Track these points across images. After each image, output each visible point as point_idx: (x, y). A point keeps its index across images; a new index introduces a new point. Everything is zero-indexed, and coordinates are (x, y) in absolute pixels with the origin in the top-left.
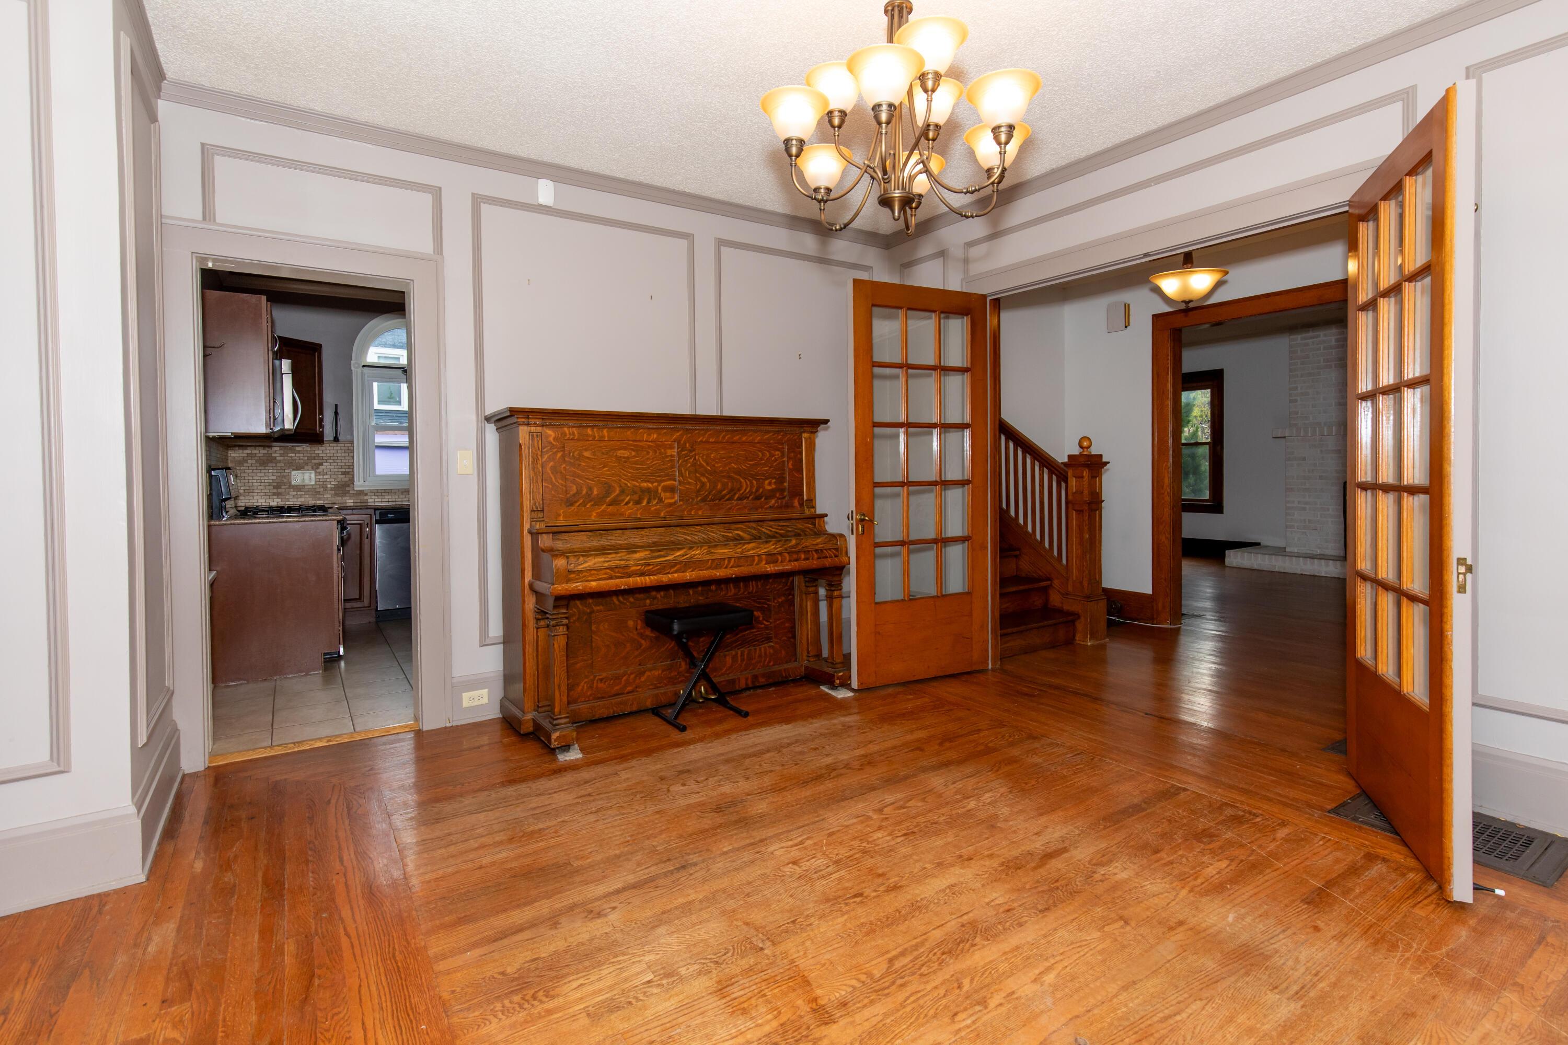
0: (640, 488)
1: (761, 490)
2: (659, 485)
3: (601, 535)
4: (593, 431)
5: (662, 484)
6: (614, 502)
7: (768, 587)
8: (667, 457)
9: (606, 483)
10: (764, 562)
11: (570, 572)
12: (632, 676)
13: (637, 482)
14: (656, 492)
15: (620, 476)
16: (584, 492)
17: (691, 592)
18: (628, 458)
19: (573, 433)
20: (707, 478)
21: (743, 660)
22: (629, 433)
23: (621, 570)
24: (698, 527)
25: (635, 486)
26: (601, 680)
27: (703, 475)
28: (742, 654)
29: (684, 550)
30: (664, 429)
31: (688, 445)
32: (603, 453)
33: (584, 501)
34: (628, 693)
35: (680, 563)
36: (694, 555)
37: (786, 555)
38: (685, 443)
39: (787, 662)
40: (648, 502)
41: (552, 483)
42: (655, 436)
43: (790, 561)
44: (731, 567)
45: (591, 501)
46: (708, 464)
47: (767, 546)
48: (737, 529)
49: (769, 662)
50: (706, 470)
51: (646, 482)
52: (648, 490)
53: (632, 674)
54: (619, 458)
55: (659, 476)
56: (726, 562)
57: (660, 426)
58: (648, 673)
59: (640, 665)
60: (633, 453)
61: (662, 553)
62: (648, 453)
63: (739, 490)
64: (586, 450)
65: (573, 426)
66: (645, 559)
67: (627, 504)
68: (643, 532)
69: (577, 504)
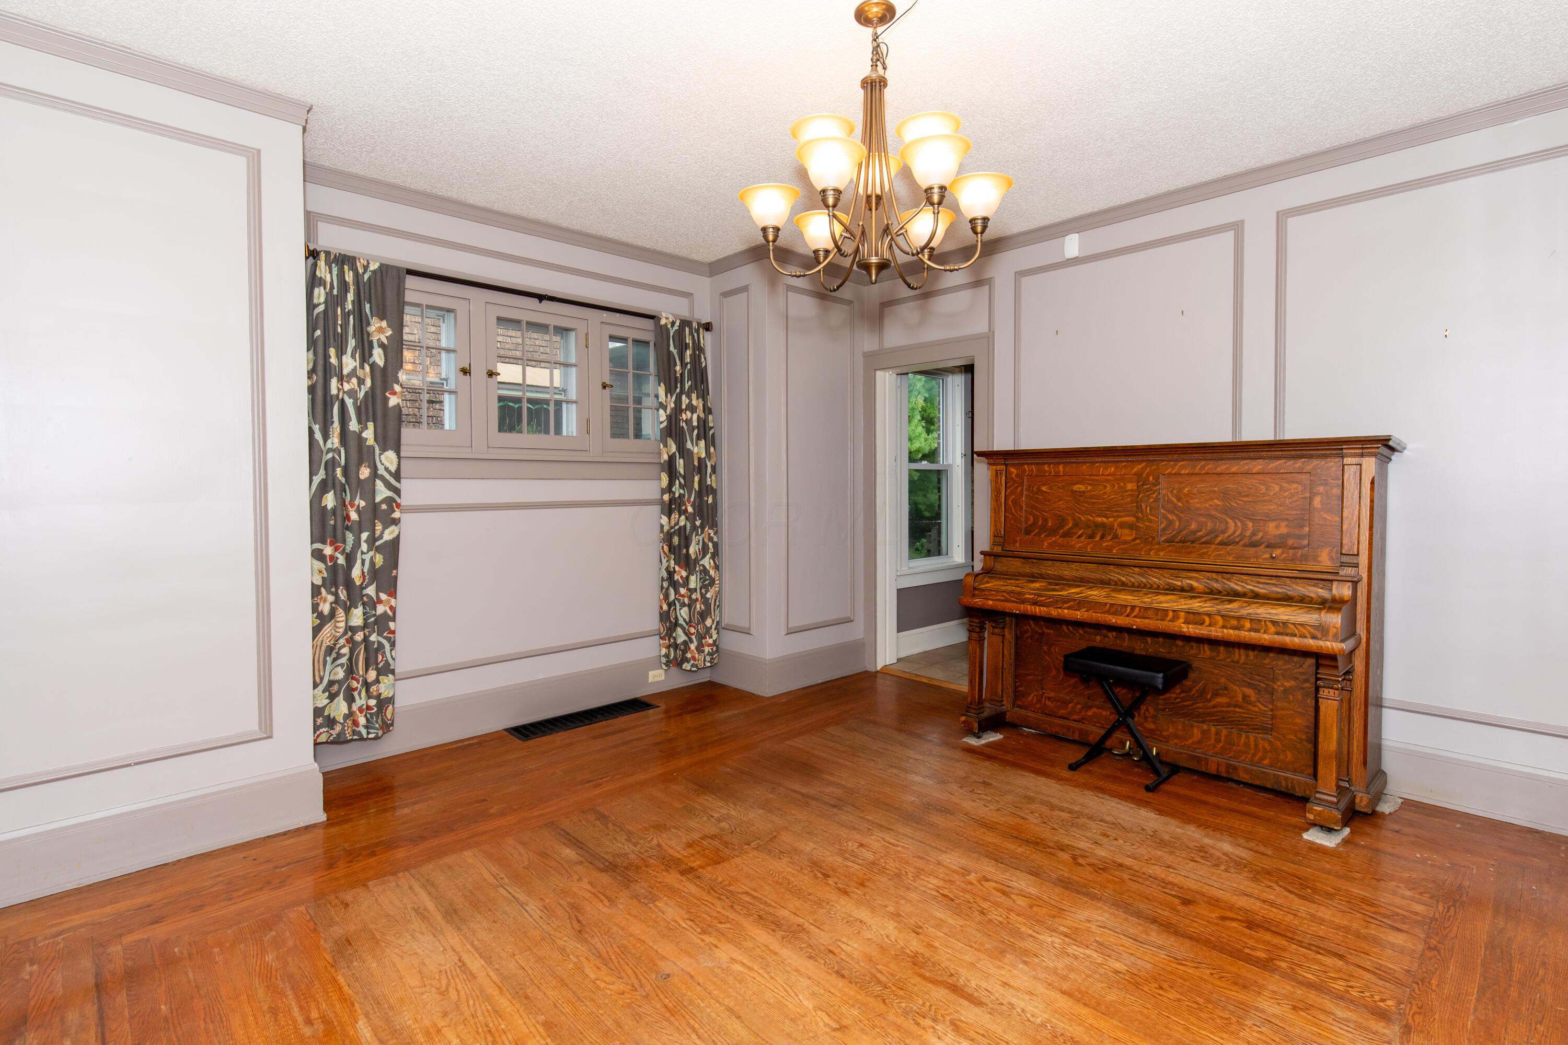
0: (1094, 522)
1: (1260, 535)
2: (1115, 521)
3: (1033, 562)
4: (1049, 467)
5: (1119, 520)
6: (1065, 535)
7: (1267, 661)
8: (1127, 491)
9: (1060, 516)
10: (1182, 620)
11: (975, 589)
12: (1079, 706)
13: (1093, 517)
14: (1112, 528)
15: (1075, 510)
16: (1040, 523)
17: (1149, 640)
18: (1084, 492)
19: (1032, 470)
20: (1177, 515)
21: (1218, 741)
22: (1084, 467)
23: (1016, 596)
24: (1137, 569)
25: (1089, 520)
26: (1049, 698)
27: (1172, 513)
28: (1218, 733)
29: (1082, 588)
30: (1122, 462)
31: (1151, 478)
32: (1059, 488)
33: (1039, 532)
34: (1074, 720)
35: (1074, 600)
36: (1091, 595)
37: (1219, 618)
38: (1148, 476)
39: (1294, 771)
40: (1102, 537)
41: (1012, 514)
42: (1113, 469)
43: (1224, 627)
44: (1135, 617)
45: (1045, 532)
46: (1179, 500)
47: (1190, 602)
48: (1190, 578)
49: (1262, 759)
50: (1175, 506)
51: (1100, 516)
52: (1103, 525)
53: (1077, 703)
54: (1073, 492)
55: (1117, 511)
56: (1129, 609)
57: (1116, 459)
58: (1094, 710)
59: (1088, 698)
60: (1089, 488)
61: (1057, 587)
62: (1105, 487)
63: (1223, 532)
64: (1044, 485)
65: (1032, 464)
66: (1038, 589)
67: (1080, 537)
68: (1074, 566)
69: (1033, 533)
